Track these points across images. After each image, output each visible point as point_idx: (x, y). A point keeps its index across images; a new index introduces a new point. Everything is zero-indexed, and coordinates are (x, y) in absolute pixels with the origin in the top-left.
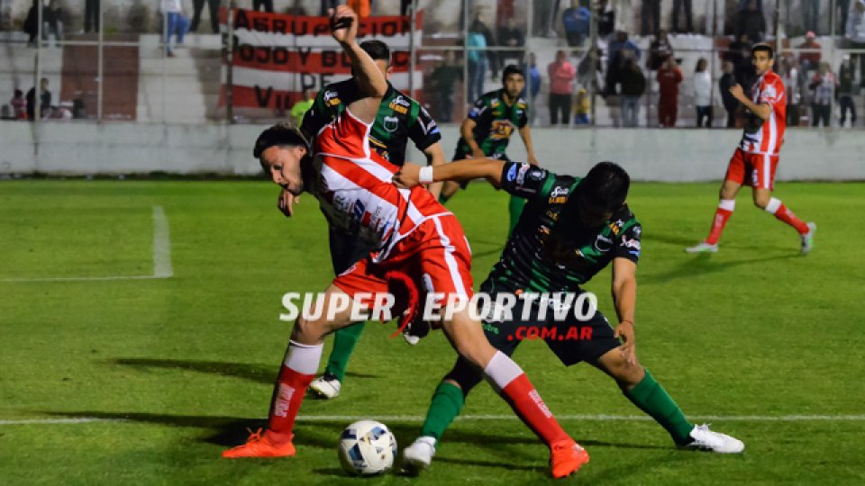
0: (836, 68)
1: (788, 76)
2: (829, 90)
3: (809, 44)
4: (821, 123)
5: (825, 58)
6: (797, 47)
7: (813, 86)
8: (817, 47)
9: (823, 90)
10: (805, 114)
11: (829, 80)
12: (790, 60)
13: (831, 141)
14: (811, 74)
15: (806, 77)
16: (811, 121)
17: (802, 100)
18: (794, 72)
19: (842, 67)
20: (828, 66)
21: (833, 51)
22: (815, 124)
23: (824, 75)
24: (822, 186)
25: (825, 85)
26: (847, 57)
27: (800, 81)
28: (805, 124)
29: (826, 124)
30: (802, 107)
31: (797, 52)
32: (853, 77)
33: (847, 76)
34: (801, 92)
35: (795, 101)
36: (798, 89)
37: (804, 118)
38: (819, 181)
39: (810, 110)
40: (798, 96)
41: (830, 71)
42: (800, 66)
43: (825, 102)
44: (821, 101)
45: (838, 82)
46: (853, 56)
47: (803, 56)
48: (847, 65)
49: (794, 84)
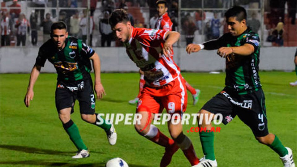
0: (28, 17)
1: (5, 21)
2: (25, 28)
3: (14, 5)
4: (21, 44)
5: (23, 12)
6: (8, 6)
7: (17, 26)
8: (19, 6)
9: (22, 28)
10: (13, 40)
11: (25, 23)
12: (5, 13)
13: (26, 53)
14: (16, 20)
15: (13, 21)
16: (16, 43)
17: (11, 33)
18: (7, 19)
19: (31, 16)
20: (24, 16)
21: (26, 8)
22: (18, 44)
23: (22, 20)
24: (21, 75)
25: (22, 25)
26: (34, 11)
27: (11, 23)
28: (13, 44)
29: (24, 45)
30: (12, 36)
31: (9, 9)
32: (37, 21)
33: (34, 20)
34: (11, 29)
35: (8, 33)
36: (9, 27)
37: (13, 42)
38: (20, 73)
39: (15, 38)
40: (10, 31)
41: (25, 18)
42: (10, 16)
43: (23, 34)
44: (21, 33)
45: (29, 24)
46: (37, 11)
47: (12, 11)
48: (34, 16)
49: (7, 25)
